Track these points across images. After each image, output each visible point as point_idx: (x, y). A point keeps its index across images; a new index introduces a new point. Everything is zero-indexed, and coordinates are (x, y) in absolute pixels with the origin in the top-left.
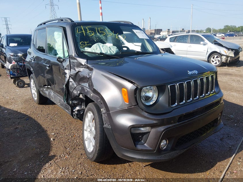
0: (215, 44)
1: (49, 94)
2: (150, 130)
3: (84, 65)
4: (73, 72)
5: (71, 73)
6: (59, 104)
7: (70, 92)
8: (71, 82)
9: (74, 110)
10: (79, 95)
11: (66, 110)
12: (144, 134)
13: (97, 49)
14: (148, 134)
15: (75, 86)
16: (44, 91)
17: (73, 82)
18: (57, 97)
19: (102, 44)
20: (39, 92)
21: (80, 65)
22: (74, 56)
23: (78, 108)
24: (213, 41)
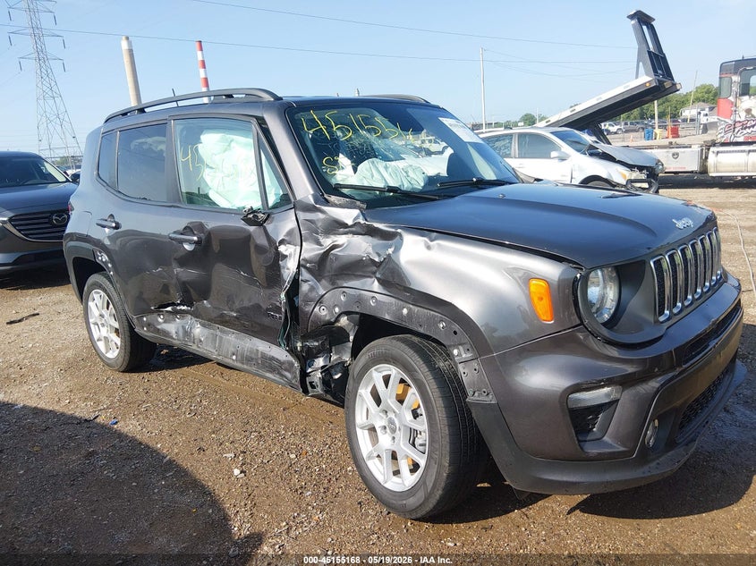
0: (591, 155)
1: (187, 333)
2: (618, 396)
3: (352, 226)
4: (311, 251)
5: (305, 255)
6: (234, 357)
7: (301, 315)
8: (306, 281)
9: (309, 370)
10: (337, 320)
11: (268, 375)
12: (597, 409)
13: (373, 176)
14: (612, 408)
15: (322, 292)
16: (160, 323)
17: (313, 281)
18: (221, 337)
19: (384, 163)
20: (131, 329)
21: (337, 226)
22: (313, 202)
23: (320, 362)
24: (585, 148)
